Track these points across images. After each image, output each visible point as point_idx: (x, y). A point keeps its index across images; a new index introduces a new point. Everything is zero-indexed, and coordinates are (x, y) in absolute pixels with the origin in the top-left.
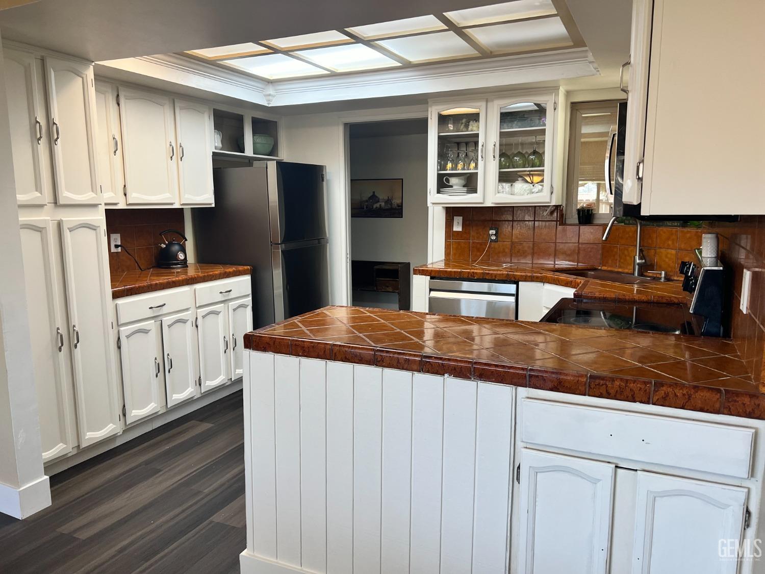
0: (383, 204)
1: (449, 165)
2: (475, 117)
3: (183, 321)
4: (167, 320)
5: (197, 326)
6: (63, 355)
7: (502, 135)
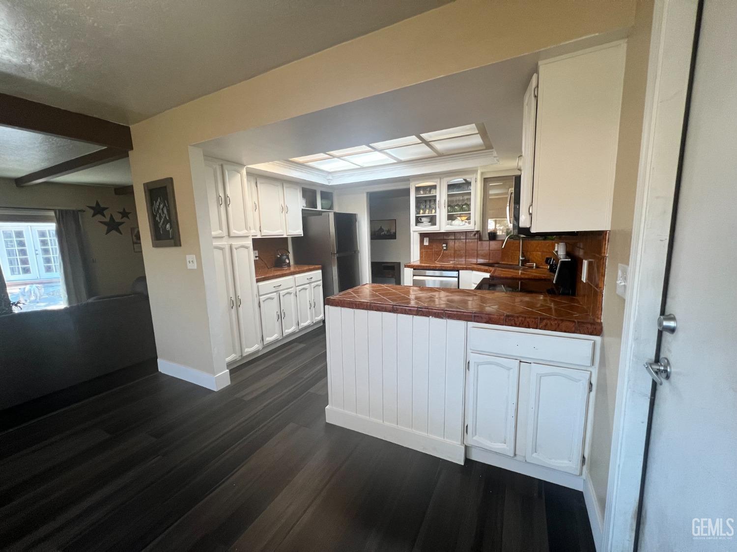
0: (386, 233)
1: (422, 211)
2: (434, 187)
3: (289, 293)
4: (282, 293)
5: (296, 296)
6: (233, 311)
7: (449, 196)
